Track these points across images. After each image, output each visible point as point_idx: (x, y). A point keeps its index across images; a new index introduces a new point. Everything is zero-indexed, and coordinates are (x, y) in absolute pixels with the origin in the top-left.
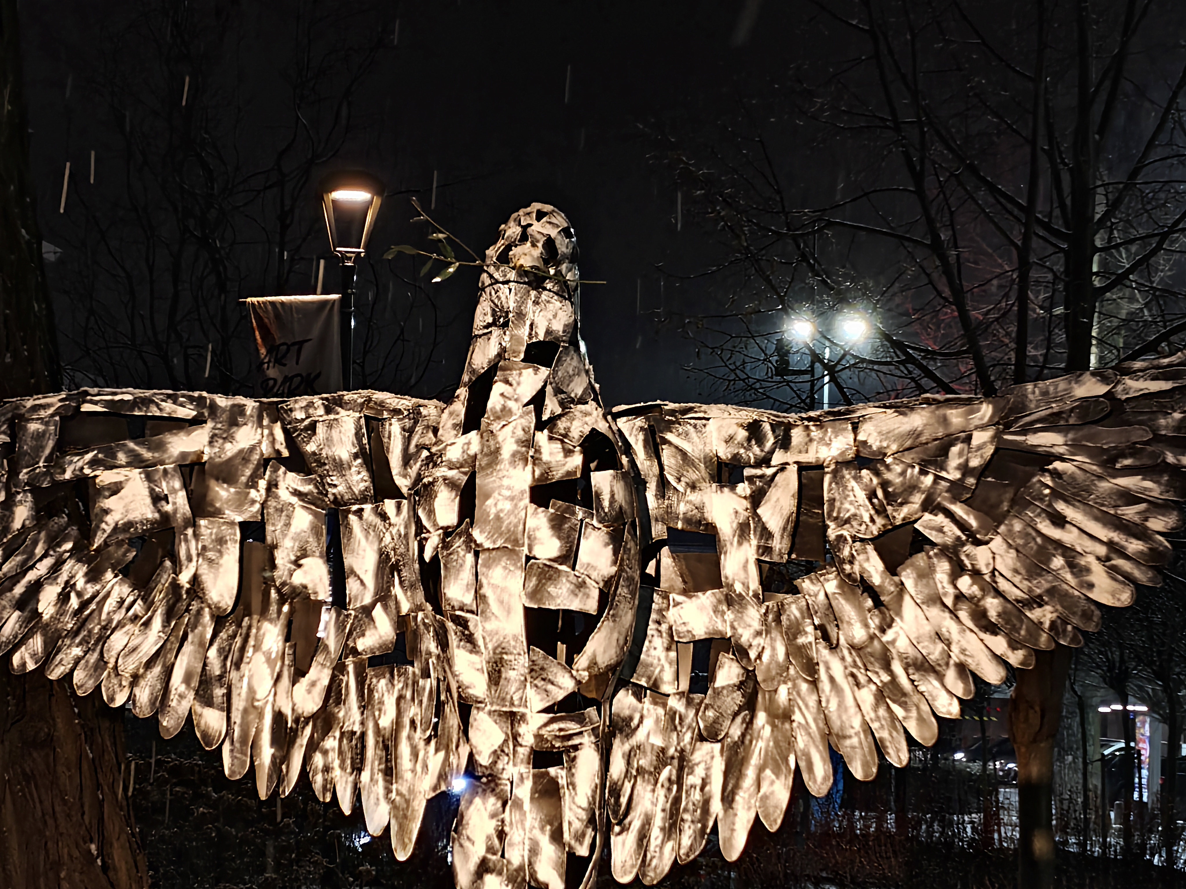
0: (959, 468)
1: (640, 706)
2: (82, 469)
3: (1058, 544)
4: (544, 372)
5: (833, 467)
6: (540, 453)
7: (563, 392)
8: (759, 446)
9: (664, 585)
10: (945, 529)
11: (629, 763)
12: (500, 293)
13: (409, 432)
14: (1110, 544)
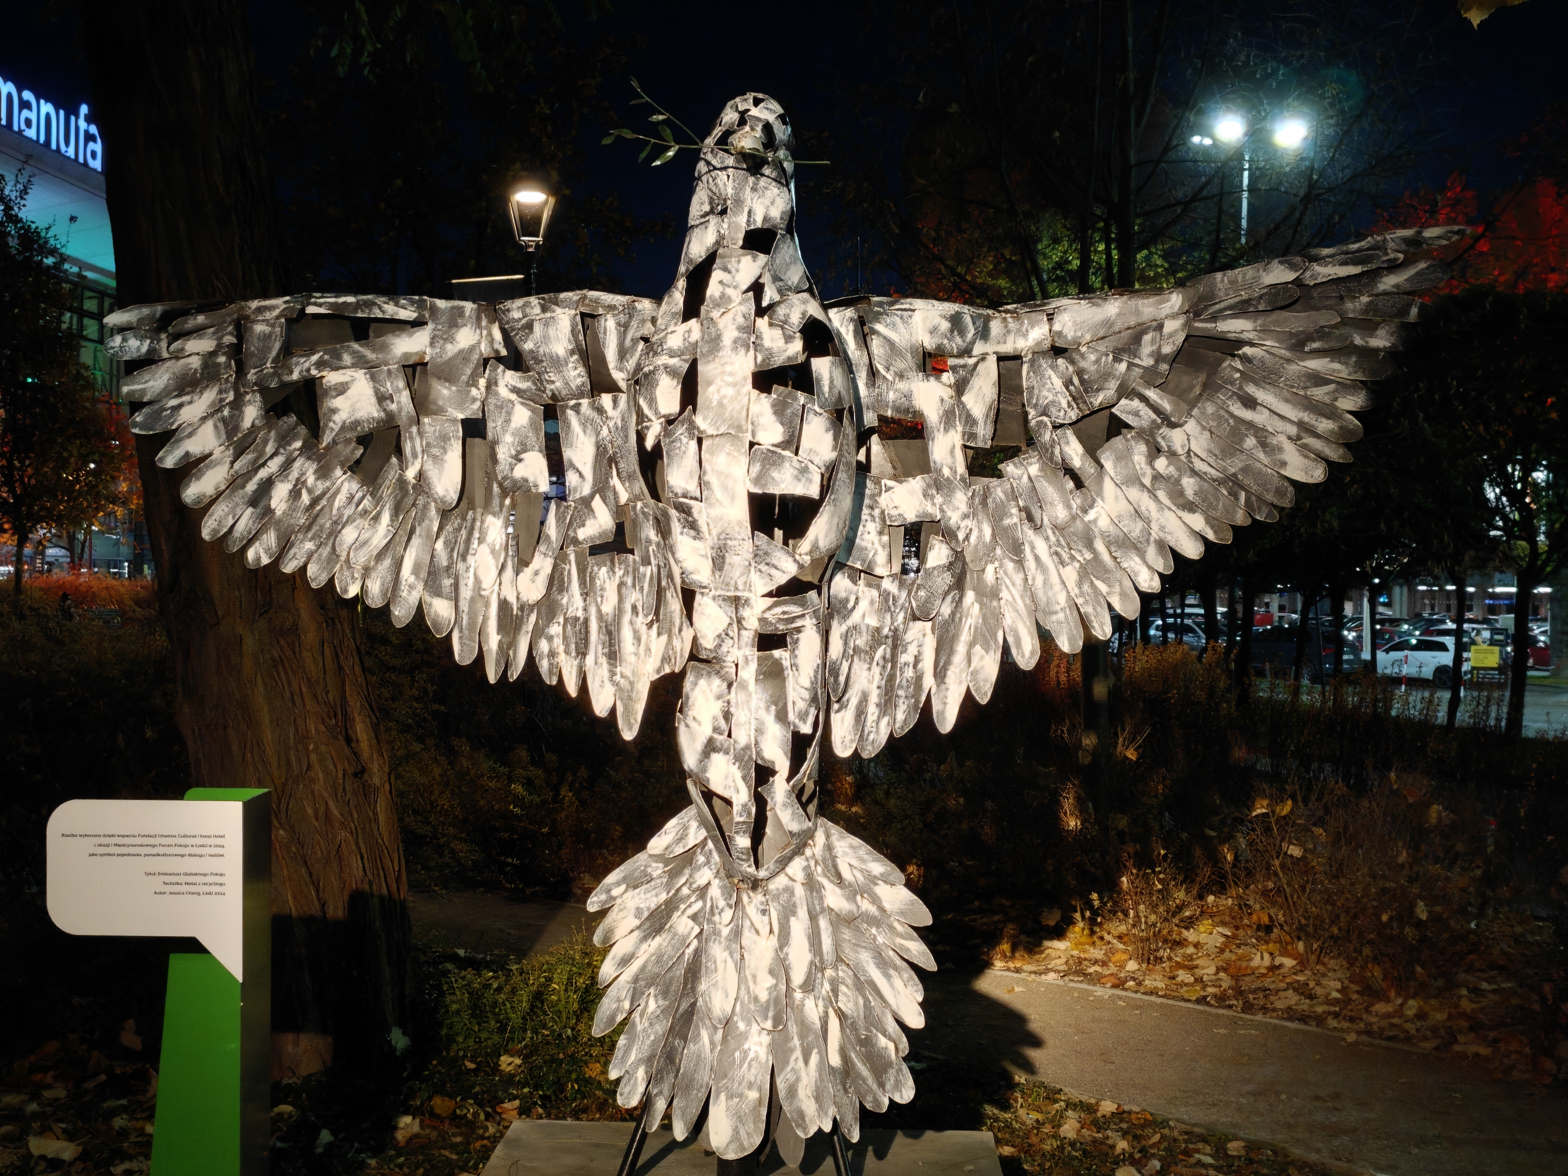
0: (1151, 355)
1: (855, 588)
2: (308, 370)
3: (1250, 425)
4: (762, 258)
5: (1030, 356)
6: (762, 339)
7: (781, 280)
8: (962, 337)
9: (875, 470)
10: (1141, 413)
11: (846, 644)
12: (718, 181)
13: (623, 328)
14: (1301, 424)
